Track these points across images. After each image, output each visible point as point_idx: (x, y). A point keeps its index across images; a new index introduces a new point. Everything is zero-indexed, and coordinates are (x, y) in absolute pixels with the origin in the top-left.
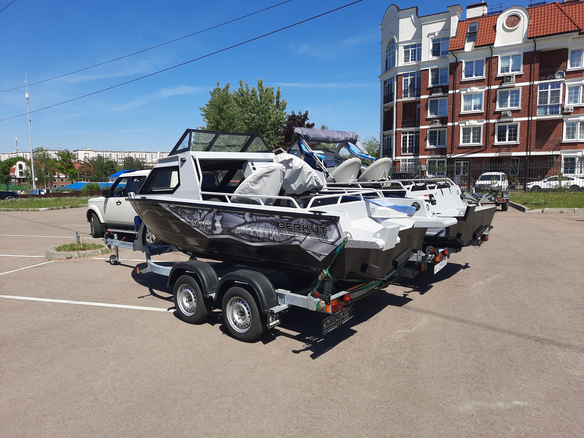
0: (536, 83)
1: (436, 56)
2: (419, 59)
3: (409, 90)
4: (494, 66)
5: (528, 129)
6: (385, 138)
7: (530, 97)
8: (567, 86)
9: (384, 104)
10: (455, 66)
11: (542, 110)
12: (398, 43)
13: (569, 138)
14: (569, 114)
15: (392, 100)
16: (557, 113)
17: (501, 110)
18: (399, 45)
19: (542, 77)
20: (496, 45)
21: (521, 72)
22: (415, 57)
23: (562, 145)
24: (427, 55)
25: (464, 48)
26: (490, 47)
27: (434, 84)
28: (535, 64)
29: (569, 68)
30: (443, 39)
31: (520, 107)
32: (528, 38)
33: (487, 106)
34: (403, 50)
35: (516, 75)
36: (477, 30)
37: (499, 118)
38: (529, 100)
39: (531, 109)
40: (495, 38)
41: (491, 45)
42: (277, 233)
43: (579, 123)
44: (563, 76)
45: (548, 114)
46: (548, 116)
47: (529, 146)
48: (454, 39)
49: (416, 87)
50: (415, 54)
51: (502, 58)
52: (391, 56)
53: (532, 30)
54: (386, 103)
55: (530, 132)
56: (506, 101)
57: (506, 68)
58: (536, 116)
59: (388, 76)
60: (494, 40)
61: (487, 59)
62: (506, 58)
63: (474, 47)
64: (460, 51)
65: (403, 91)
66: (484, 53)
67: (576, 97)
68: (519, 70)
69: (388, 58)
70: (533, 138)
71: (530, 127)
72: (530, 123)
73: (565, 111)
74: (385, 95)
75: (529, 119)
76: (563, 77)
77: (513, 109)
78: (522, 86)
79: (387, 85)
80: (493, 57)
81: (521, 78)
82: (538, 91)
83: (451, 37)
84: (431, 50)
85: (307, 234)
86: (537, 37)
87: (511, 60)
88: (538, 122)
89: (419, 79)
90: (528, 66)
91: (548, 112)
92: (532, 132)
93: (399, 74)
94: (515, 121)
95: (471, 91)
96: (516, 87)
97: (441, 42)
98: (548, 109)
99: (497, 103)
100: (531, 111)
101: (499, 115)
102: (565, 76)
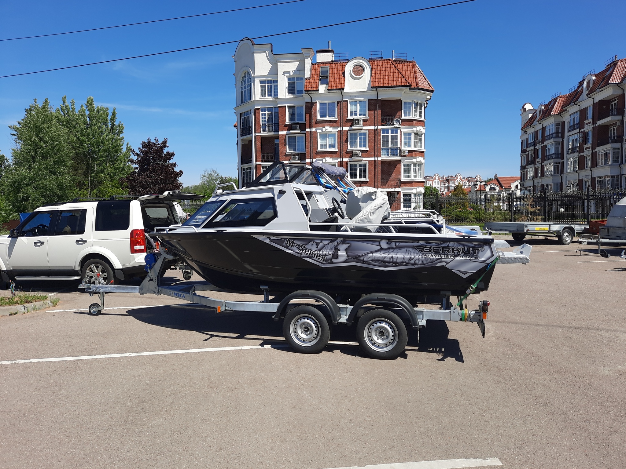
0: (379, 127)
1: (291, 94)
2: (276, 95)
3: (267, 125)
4: (344, 109)
5: (375, 169)
6: (243, 172)
7: (375, 140)
8: (402, 132)
9: (241, 137)
10: (310, 106)
11: (385, 152)
12: (254, 77)
13: (406, 177)
14: (405, 156)
15: (250, 133)
16: (396, 155)
17: (352, 150)
18: (255, 79)
19: (384, 122)
20: (345, 90)
21: (367, 117)
22: (271, 92)
23: (400, 183)
24: (283, 92)
25: (318, 90)
26: (341, 91)
27: (291, 121)
28: (378, 111)
29: (403, 117)
30: (298, 79)
31: (367, 148)
32: (371, 87)
33: (340, 146)
34: (260, 85)
35: (363, 119)
36: (328, 75)
37: (351, 157)
38: (375, 142)
39: (376, 150)
40: (344, 83)
41: (341, 89)
42: (420, 257)
43: (413, 164)
44: (400, 123)
45: (390, 155)
46: (390, 157)
47: (376, 183)
48: (309, 80)
49: (273, 123)
50: (271, 89)
51: (351, 102)
52: (247, 89)
53: (374, 80)
54: (243, 136)
55: (376, 171)
56: (356, 141)
57: (354, 112)
58: (380, 157)
59: (244, 108)
60: (344, 86)
61: (338, 102)
62: (354, 103)
63: (327, 90)
64: (314, 92)
65: (261, 125)
66: (335, 97)
67: (409, 142)
68: (365, 115)
69: (244, 90)
70: (379, 176)
71: (376, 166)
72: (376, 163)
73: (402, 154)
74: (242, 128)
75: (375, 159)
76: (400, 125)
77: (362, 150)
78: (369, 130)
79: (243, 118)
80: (343, 101)
81: (367, 122)
82: (381, 135)
83: (306, 78)
84: (287, 87)
85: (456, 256)
86: (379, 87)
87: (358, 105)
88: (383, 162)
89: (277, 115)
90: (372, 112)
91: (390, 154)
92: (378, 171)
93: (256, 107)
94: (364, 161)
95: (326, 131)
96: (363, 130)
97: (296, 81)
98: (390, 151)
99: (349, 143)
100: (376, 152)
101: (350, 154)
102: (401, 123)
